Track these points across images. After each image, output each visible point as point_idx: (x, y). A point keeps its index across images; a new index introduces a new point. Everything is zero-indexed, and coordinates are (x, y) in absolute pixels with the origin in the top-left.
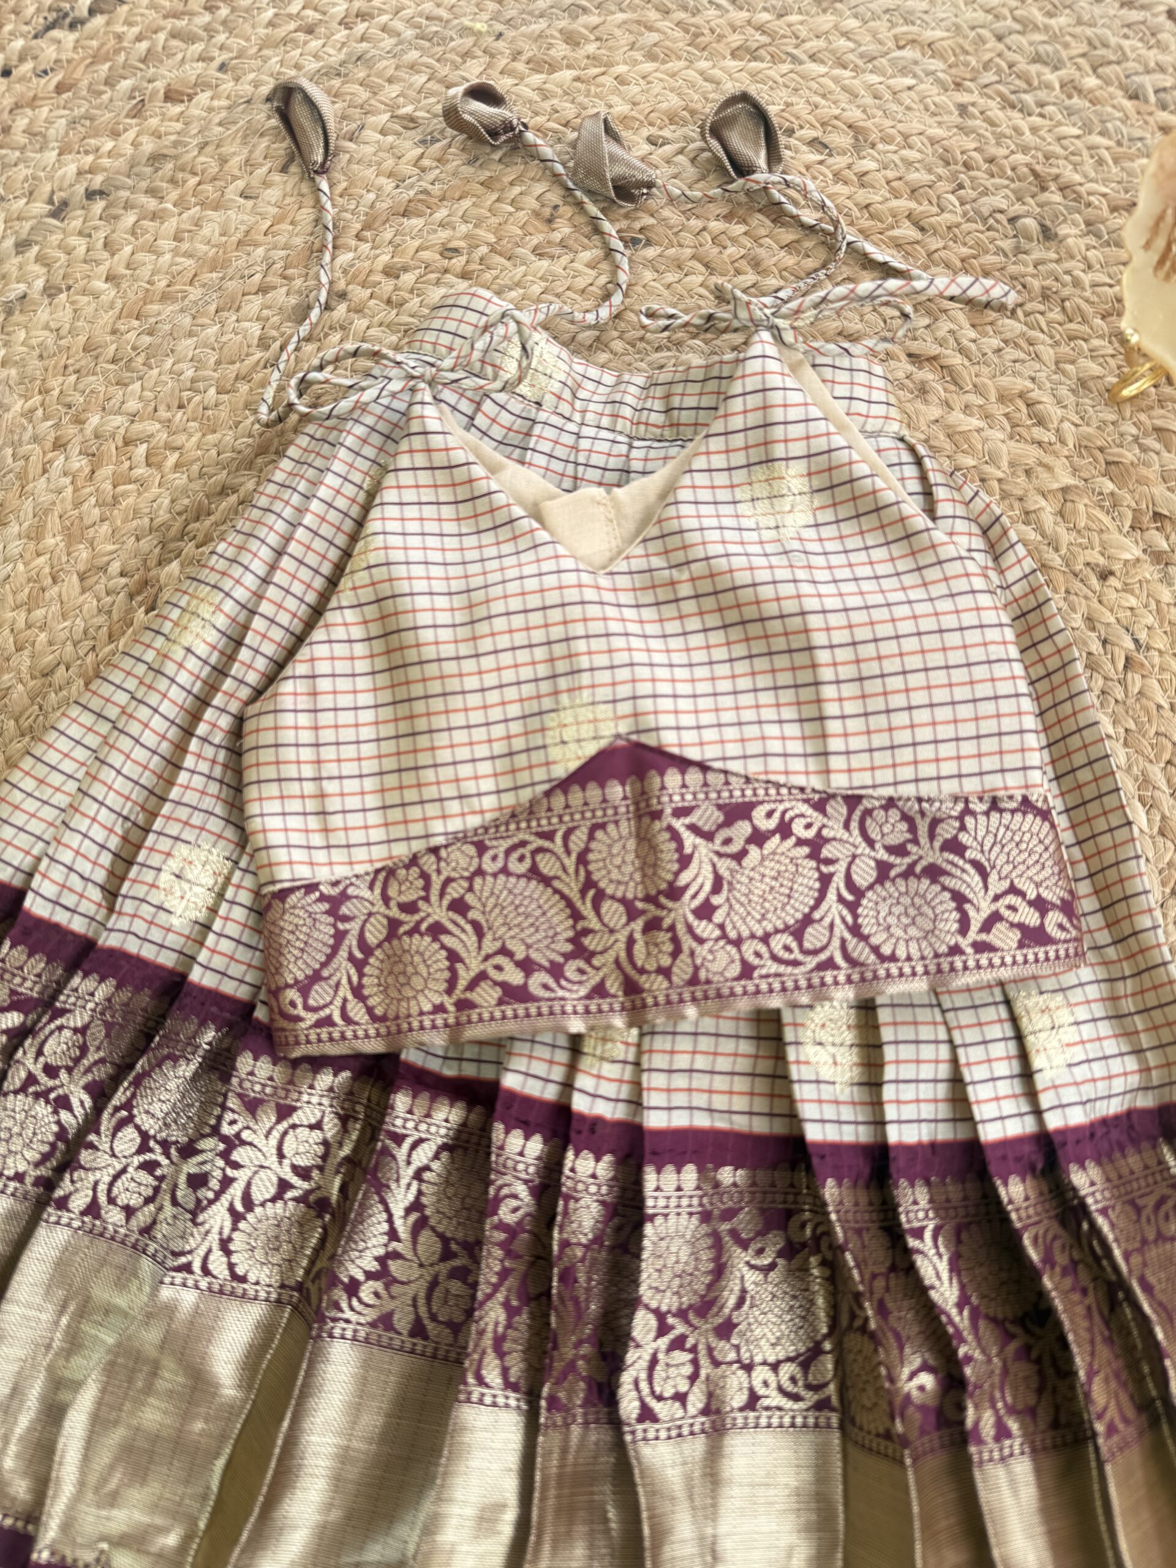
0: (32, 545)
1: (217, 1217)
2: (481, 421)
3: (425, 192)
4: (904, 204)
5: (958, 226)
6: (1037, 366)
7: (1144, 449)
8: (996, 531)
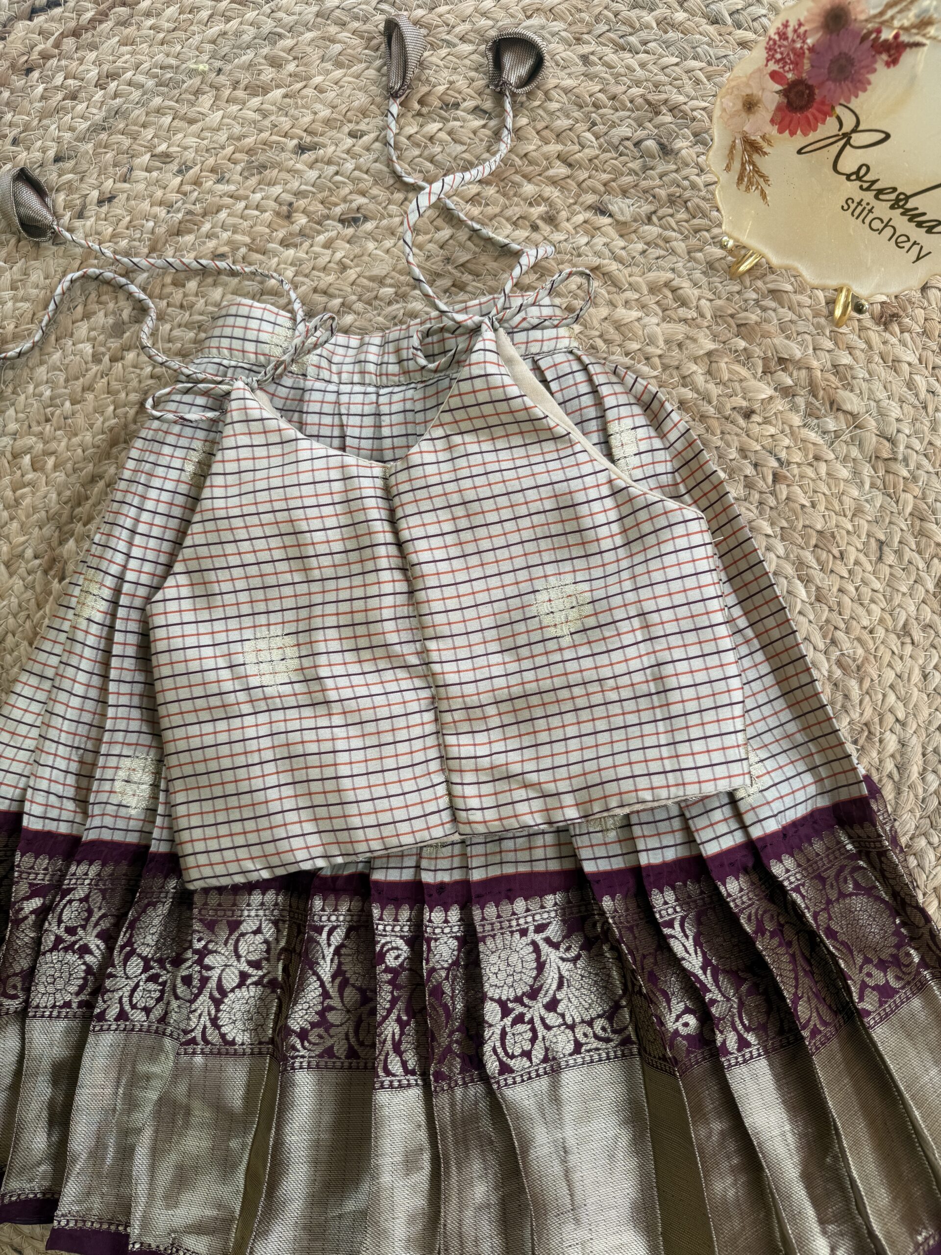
1: (204, 1005)
4: (554, 148)
5: (597, 157)
6: (675, 259)
7: (764, 309)
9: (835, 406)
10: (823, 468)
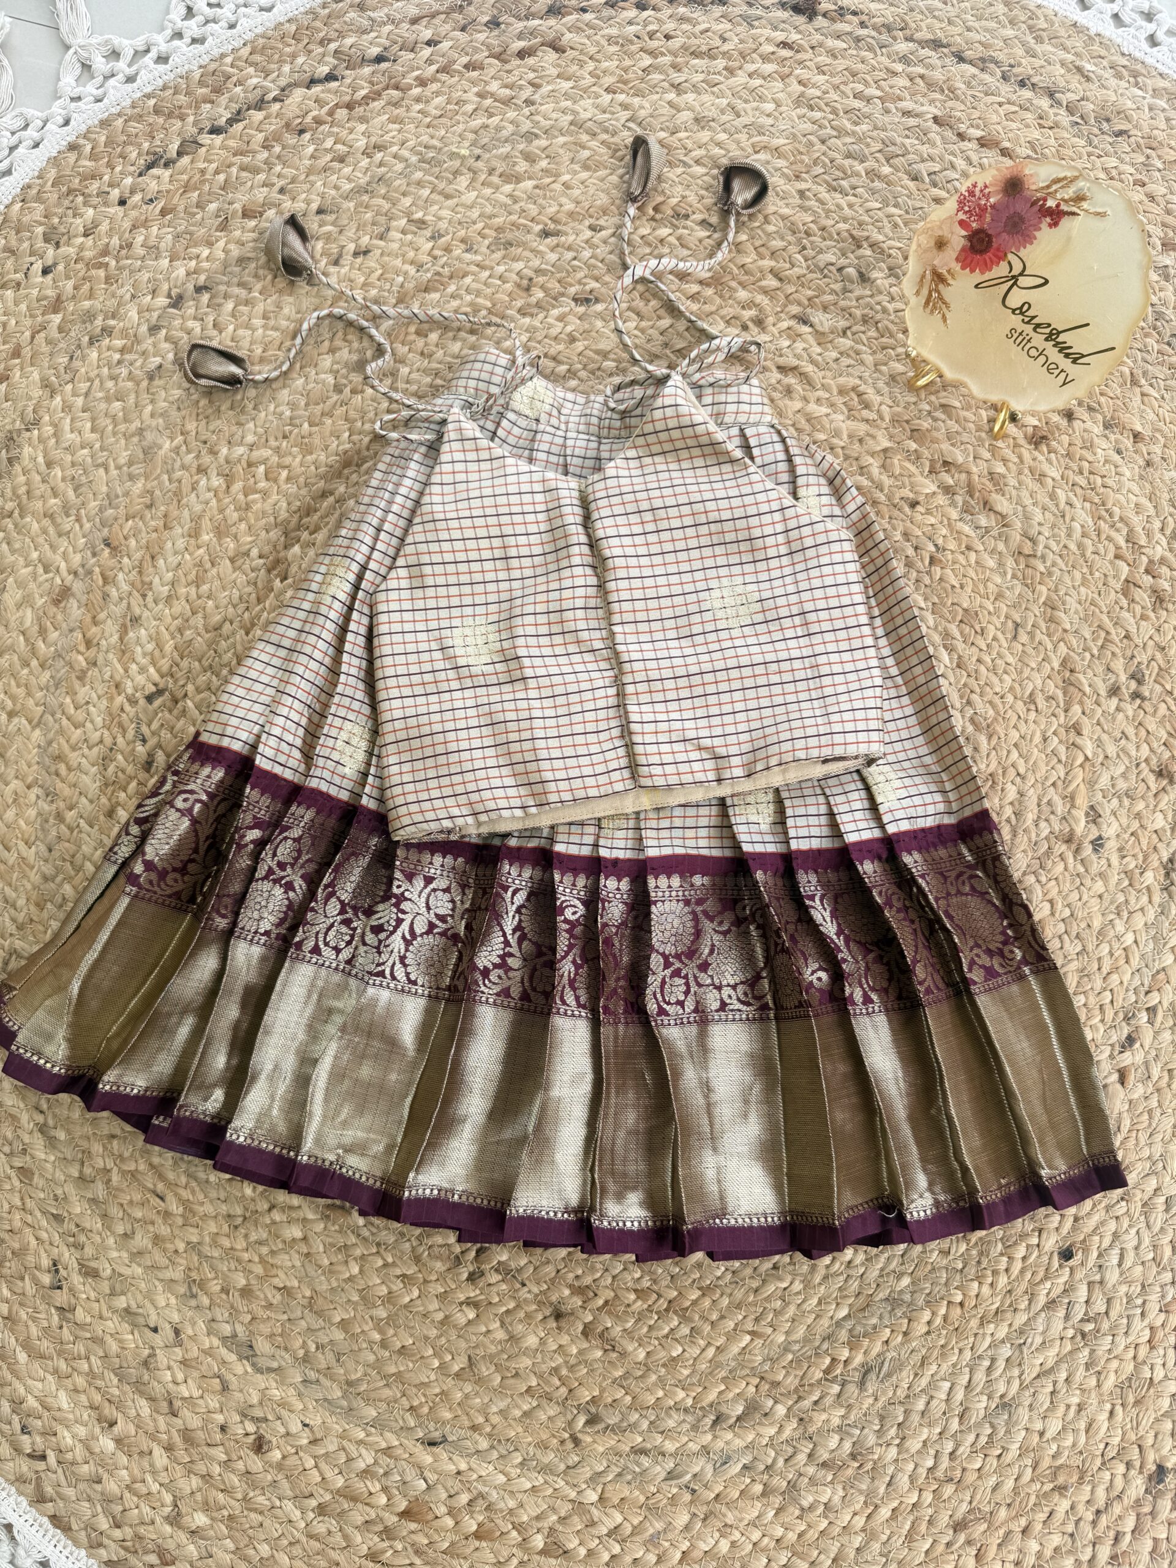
0: (192, 541)
4: (768, 263)
5: (804, 276)
6: (863, 369)
7: (935, 420)
8: (838, 481)
9: (987, 506)
10: (973, 556)
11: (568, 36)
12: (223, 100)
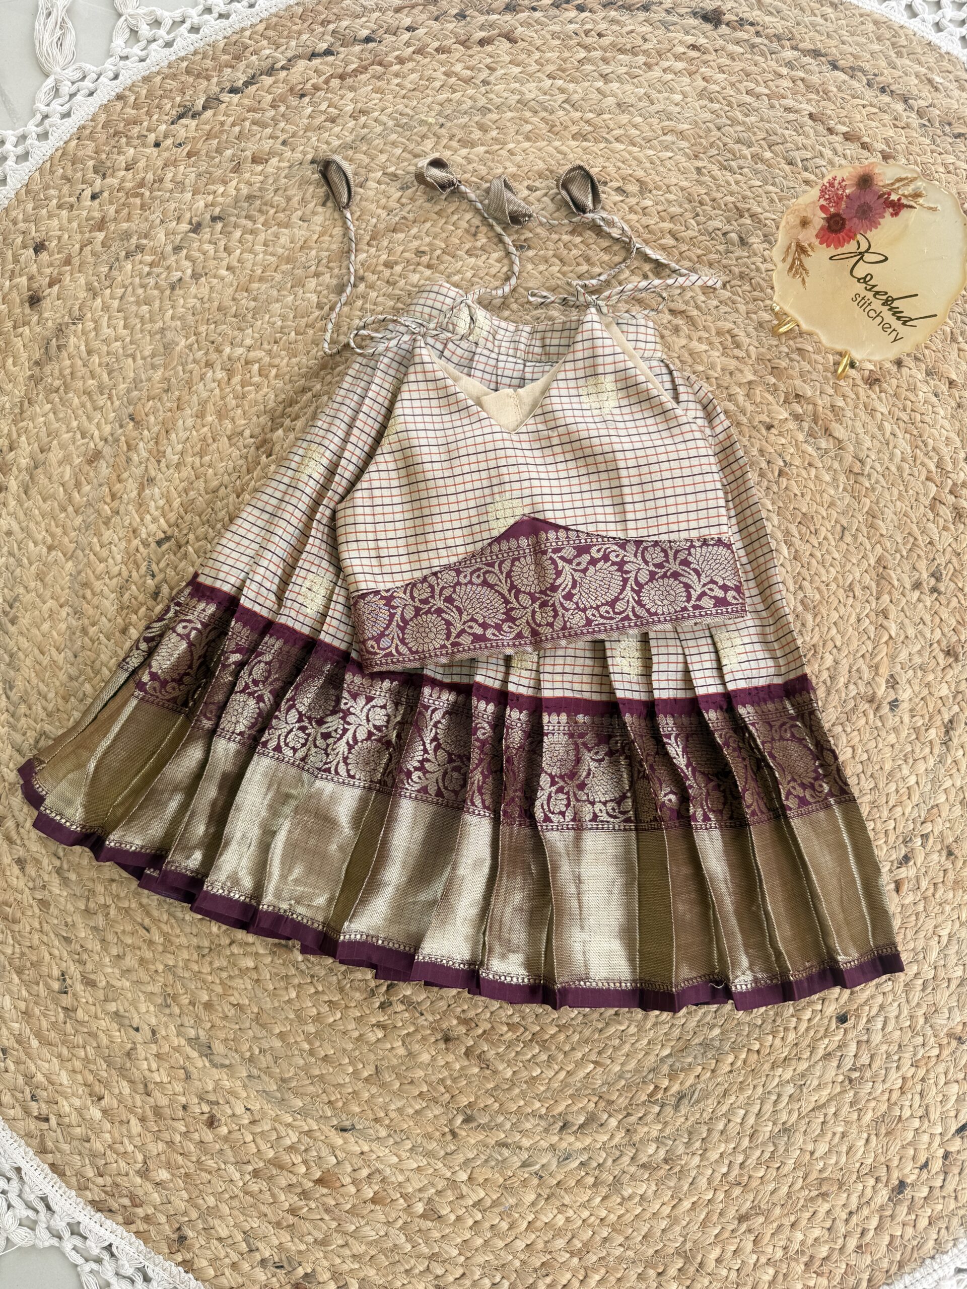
0: (199, 421)
1: (342, 747)
2: (446, 353)
3: (404, 218)
4: (667, 225)
5: (695, 237)
6: (737, 316)
8: (710, 407)
9: (827, 432)
11: (520, 30)
12: (242, 65)
